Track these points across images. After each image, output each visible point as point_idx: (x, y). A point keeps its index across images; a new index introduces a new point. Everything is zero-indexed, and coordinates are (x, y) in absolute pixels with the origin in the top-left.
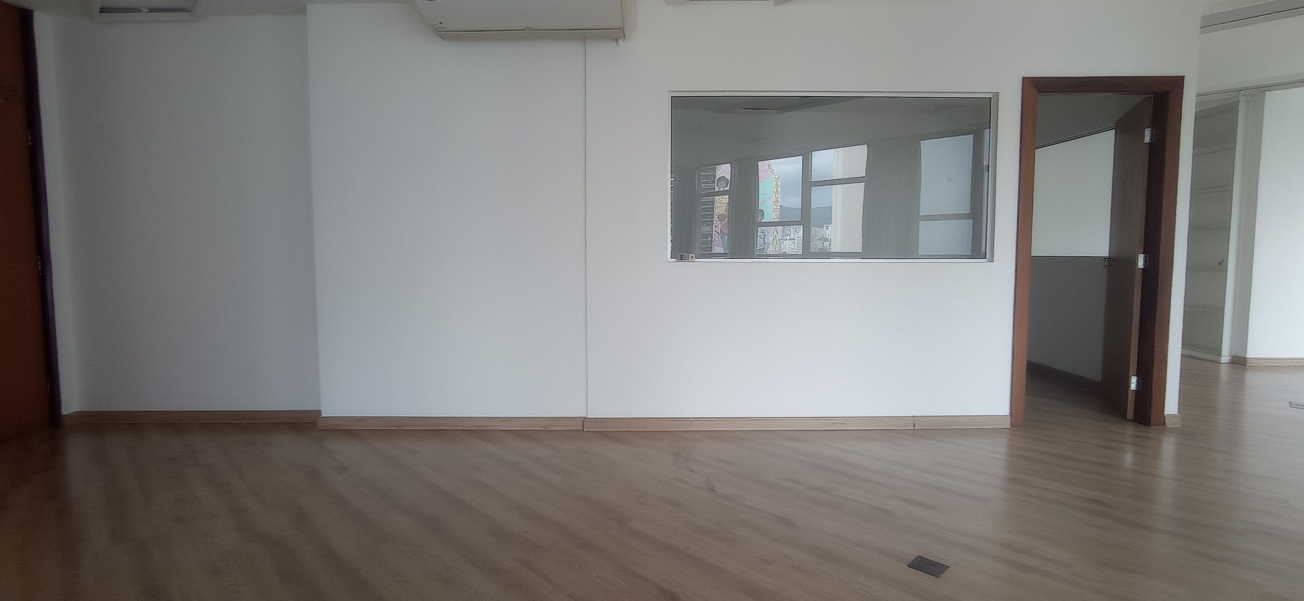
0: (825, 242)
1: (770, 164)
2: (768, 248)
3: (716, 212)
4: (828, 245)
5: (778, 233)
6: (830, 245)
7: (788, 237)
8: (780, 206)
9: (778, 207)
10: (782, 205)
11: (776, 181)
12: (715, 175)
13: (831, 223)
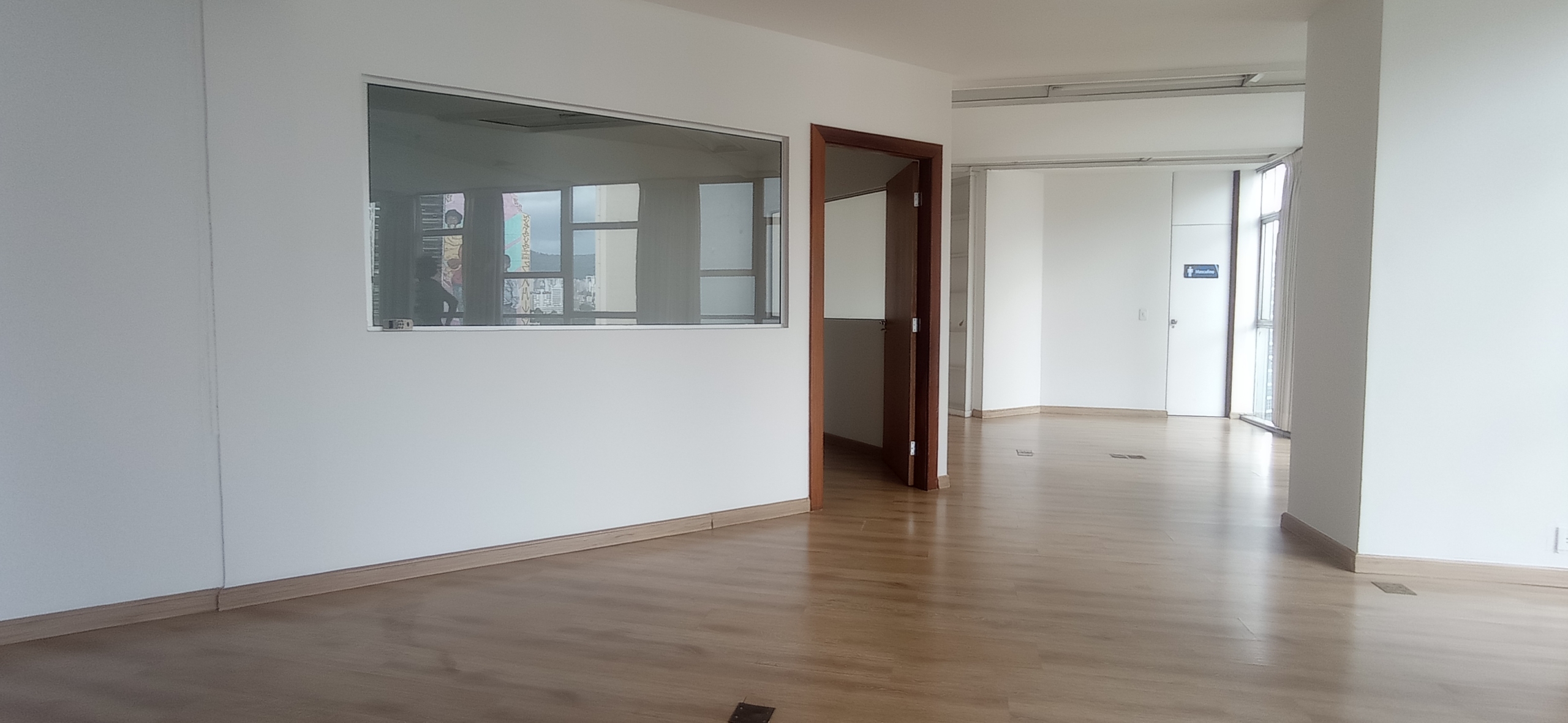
0: (587, 297)
1: (516, 198)
2: (517, 303)
3: (445, 256)
4: (591, 301)
5: (528, 285)
6: (593, 300)
7: (542, 291)
8: (531, 251)
9: (529, 253)
10: (533, 250)
11: (525, 220)
12: (442, 207)
13: (594, 274)
